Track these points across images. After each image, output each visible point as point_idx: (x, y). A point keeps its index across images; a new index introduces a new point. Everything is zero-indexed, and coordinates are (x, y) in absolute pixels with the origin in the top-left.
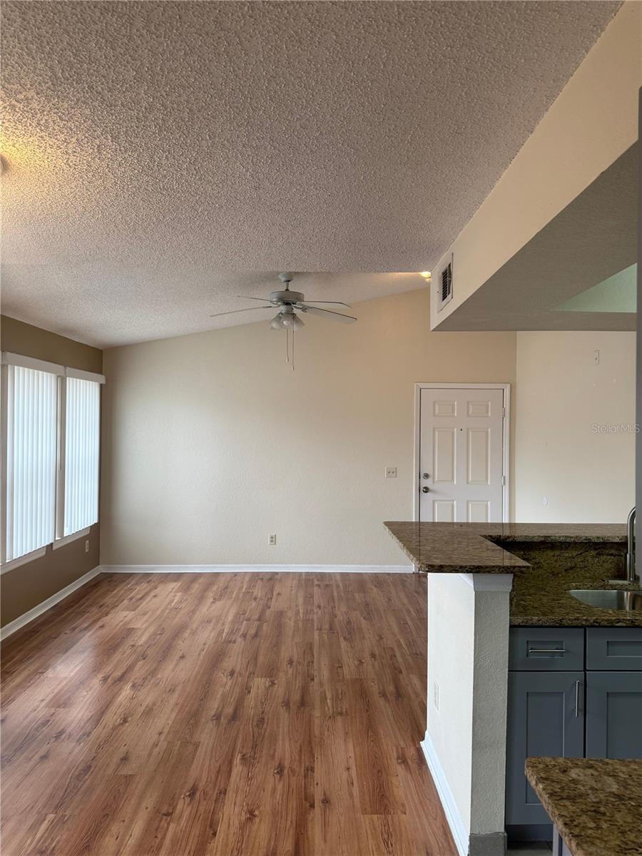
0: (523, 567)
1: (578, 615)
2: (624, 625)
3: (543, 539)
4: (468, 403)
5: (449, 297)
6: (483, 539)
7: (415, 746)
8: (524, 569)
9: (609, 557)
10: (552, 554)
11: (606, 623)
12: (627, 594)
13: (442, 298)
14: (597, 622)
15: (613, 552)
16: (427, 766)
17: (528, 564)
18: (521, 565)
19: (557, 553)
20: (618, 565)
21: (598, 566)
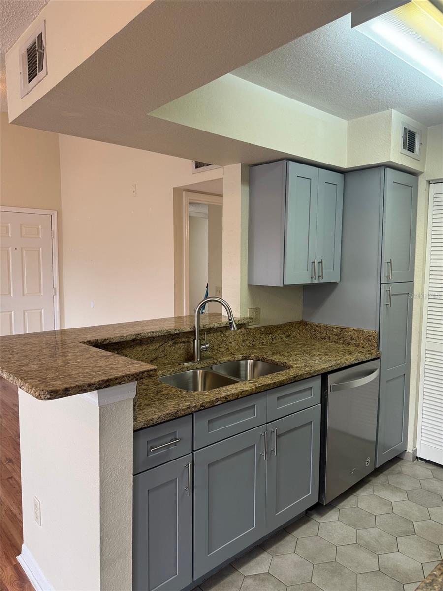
0: (151, 370)
1: (187, 404)
2: (221, 402)
3: (134, 337)
4: (21, 225)
5: (41, 75)
6: (85, 346)
7: (11, 563)
8: (151, 373)
9: (181, 345)
10: (140, 349)
11: (208, 405)
12: (200, 372)
13: (27, 80)
14: (203, 406)
15: (183, 340)
16: (30, 582)
17: (153, 367)
18: (149, 369)
19: (144, 347)
20: (187, 349)
21: (174, 353)
